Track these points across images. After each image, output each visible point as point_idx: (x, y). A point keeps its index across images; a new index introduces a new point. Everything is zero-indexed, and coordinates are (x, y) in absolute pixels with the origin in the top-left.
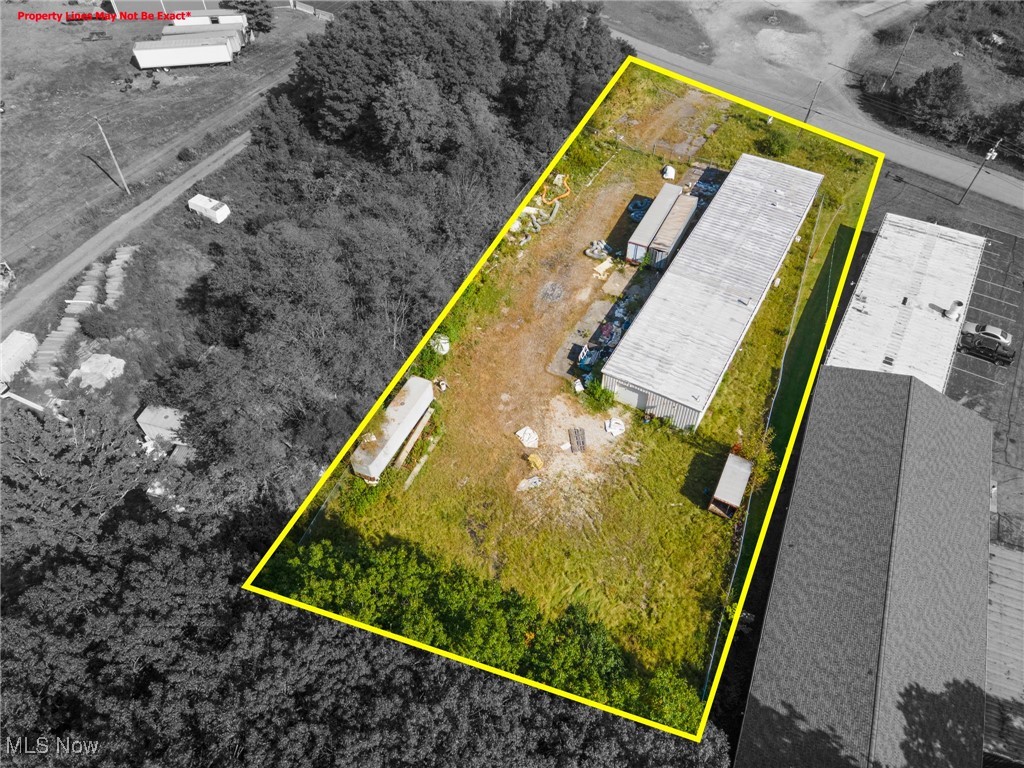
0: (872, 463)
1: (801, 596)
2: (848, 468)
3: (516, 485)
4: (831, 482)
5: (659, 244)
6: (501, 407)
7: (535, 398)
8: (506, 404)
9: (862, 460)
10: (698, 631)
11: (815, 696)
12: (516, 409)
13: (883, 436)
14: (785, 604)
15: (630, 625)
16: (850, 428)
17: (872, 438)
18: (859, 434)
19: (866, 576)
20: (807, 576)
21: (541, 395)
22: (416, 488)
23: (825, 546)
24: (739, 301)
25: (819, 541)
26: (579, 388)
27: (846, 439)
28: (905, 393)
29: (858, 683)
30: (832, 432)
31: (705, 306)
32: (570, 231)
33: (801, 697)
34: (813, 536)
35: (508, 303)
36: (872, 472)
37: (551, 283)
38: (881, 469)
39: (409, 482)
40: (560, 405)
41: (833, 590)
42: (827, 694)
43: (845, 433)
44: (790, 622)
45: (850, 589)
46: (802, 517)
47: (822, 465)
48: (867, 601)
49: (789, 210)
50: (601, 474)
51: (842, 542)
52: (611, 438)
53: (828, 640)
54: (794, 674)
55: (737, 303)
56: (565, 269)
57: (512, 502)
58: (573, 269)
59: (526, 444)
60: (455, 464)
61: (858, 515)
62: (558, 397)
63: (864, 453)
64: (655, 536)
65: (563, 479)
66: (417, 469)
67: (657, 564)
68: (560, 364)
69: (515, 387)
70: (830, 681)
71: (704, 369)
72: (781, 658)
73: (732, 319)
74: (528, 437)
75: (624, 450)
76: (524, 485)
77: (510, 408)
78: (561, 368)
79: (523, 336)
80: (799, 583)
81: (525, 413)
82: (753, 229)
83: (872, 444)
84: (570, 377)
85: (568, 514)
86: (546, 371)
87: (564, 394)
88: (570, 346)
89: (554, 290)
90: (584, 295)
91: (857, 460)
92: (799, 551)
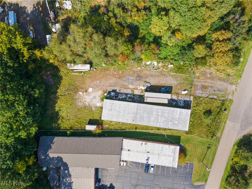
0: (98, 150)
1: (71, 142)
2: (97, 146)
3: (80, 92)
4: (94, 143)
5: (147, 99)
6: (95, 82)
7: (100, 87)
8: (96, 83)
9: (99, 148)
10: (66, 127)
11: (56, 146)
12: (96, 85)
13: (105, 151)
14: (70, 140)
15: (63, 118)
16: (106, 145)
17: (104, 149)
18: (105, 147)
19: (76, 151)
20: (75, 142)
21: (101, 88)
22: (72, 76)
23: (81, 144)
24: (134, 120)
25: (81, 143)
26: (105, 95)
27: (103, 145)
28: (116, 154)
29: (59, 151)
30: (105, 143)
31: (129, 114)
32: (152, 76)
33: (56, 144)
34: (82, 142)
35: (123, 72)
36: (96, 150)
37: (133, 78)
38: (97, 151)
39: (73, 74)
40: (100, 93)
41: (73, 146)
42: (57, 147)
43: (105, 145)
44: (67, 141)
45: (73, 149)
46: (86, 140)
47: (97, 142)
48: (72, 151)
49: (170, 125)
50: (88, 105)
51: (82, 147)
52: (96, 104)
53: (65, 146)
54: (59, 142)
55: (133, 119)
56: (138, 80)
57: (76, 92)
58: (139, 81)
59: (89, 90)
60: (80, 80)
61: (87, 149)
62: (102, 91)
63: (100, 148)
64: (80, 117)
65: (84, 99)
66: (76, 74)
67: (75, 119)
68: (110, 89)
69: (101, 83)
70: (58, 147)
71: (112, 118)
72: (61, 140)
73: (128, 120)
74: (90, 90)
75: (95, 107)
76: (81, 93)
77: (96, 84)
78: (109, 90)
79: (115, 79)
80: (73, 141)
81: (96, 87)
82: (159, 118)
83: (103, 149)
84: (108, 92)
85: (78, 102)
86: (107, 87)
87: (103, 92)
88: (115, 89)
89: (131, 80)
90: (131, 87)
91: (99, 147)
92: (79, 140)
